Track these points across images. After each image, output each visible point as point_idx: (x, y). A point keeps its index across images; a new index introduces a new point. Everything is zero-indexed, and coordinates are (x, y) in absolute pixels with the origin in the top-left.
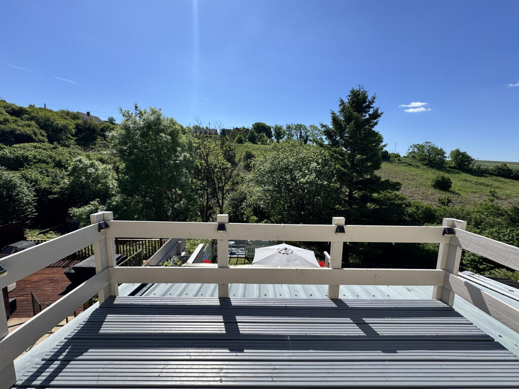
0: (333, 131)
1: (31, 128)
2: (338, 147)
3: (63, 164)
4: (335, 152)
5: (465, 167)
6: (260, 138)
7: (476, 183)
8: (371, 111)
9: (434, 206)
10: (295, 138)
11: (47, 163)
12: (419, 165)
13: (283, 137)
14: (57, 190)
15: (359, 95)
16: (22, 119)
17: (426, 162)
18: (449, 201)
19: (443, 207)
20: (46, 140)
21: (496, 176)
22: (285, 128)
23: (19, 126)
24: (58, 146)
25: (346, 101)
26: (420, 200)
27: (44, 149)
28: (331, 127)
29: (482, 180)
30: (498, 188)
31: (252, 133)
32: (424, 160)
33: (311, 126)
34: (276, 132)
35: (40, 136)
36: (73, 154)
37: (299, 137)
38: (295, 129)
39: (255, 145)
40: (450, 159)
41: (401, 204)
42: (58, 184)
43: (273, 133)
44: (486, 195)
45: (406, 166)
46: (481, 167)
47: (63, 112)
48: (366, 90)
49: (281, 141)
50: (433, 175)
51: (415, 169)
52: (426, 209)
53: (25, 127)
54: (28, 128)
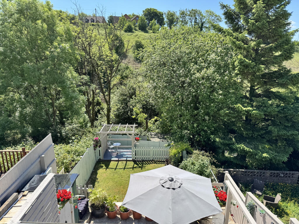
0: (235, 12)
4: (237, 38)
6: (151, 25)
10: (189, 24)
13: (176, 24)
22: (178, 14)
31: (142, 20)
33: (207, 12)
34: (168, 19)
37: (193, 23)
38: (189, 15)
39: (147, 34)
43: (166, 20)
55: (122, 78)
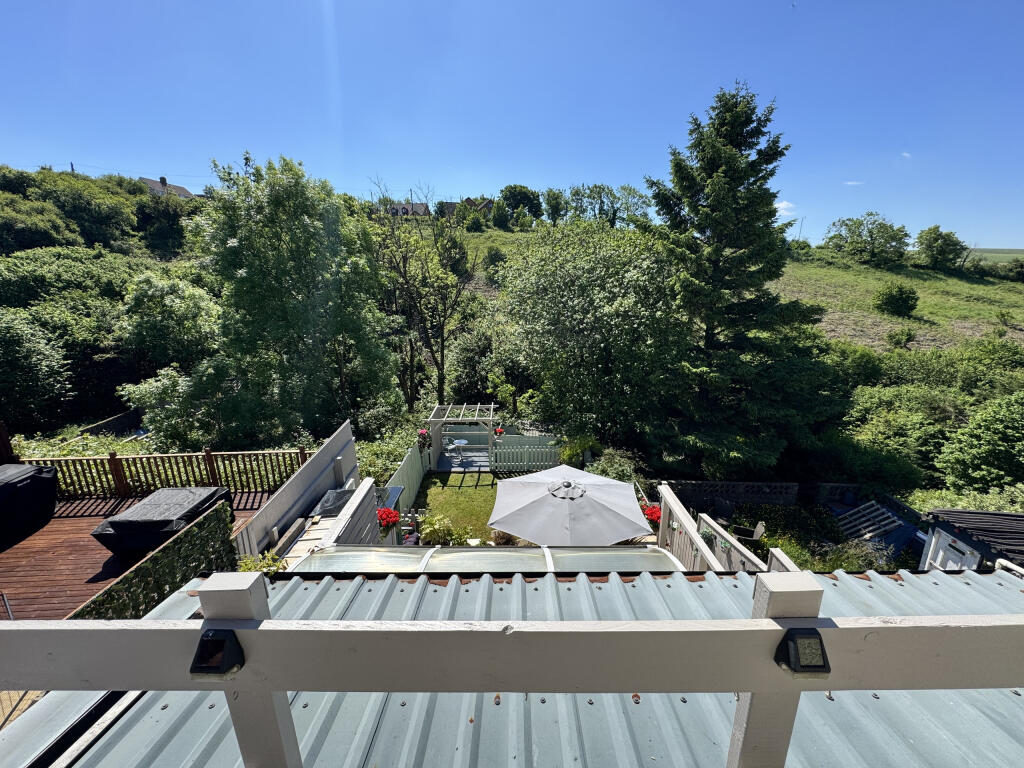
0: (673, 194)
1: (46, 217)
2: (686, 230)
3: (117, 289)
4: (676, 243)
5: (948, 264)
6: (518, 217)
7: (969, 298)
8: (763, 143)
9: (879, 349)
10: (589, 214)
11: (85, 289)
12: (849, 263)
13: (565, 215)
14: (110, 342)
15: (736, 105)
16: (26, 197)
17: (866, 256)
18: (910, 338)
19: (897, 350)
20: (81, 240)
21: (1012, 281)
22: (567, 195)
23: (18, 212)
24: (103, 252)
25: (705, 121)
26: (849, 339)
27: (75, 259)
28: (670, 185)
29: (980, 290)
30: (1015, 306)
31: (499, 208)
32: (861, 251)
33: (623, 188)
34: (549, 203)
35: (67, 232)
36: (135, 267)
37: (597, 212)
38: (589, 197)
39: (509, 235)
40: (916, 249)
41: (809, 349)
42: (109, 331)
43: (544, 206)
44: (988, 322)
45: (821, 267)
46: (982, 263)
47: (110, 179)
48: (752, 91)
49: (560, 222)
50: (880, 283)
51: (840, 273)
52: (862, 356)
53: (34, 214)
54: (40, 217)
55: (465, 318)
